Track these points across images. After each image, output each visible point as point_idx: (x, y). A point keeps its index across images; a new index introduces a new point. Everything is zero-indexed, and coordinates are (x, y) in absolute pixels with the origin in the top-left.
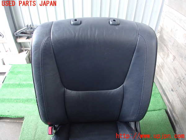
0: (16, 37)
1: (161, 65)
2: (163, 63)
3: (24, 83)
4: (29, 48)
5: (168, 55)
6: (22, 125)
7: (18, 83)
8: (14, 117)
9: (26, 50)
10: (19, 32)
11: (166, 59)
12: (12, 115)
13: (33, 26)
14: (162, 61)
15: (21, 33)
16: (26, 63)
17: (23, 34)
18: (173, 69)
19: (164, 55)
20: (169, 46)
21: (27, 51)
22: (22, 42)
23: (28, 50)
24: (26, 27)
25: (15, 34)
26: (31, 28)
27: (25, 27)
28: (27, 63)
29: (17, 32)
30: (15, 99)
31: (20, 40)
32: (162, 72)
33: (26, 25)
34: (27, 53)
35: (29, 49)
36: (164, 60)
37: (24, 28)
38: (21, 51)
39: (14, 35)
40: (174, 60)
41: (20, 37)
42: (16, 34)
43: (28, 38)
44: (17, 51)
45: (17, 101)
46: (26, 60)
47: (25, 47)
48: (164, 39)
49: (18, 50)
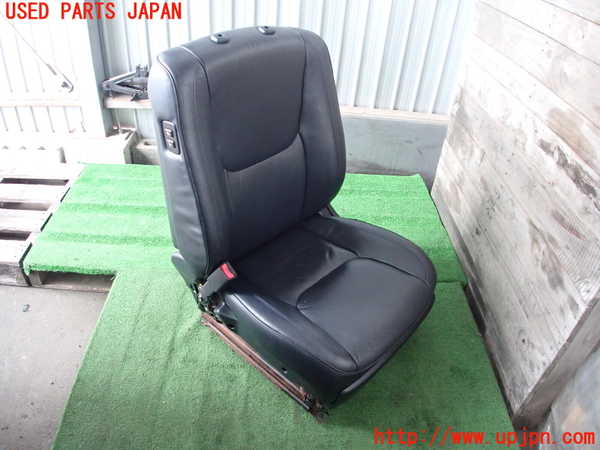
0: (105, 94)
2: (462, 173)
3: (118, 204)
4: (133, 127)
5: (472, 152)
6: (105, 299)
7: (102, 203)
8: (91, 273)
9: (124, 131)
10: (116, 81)
11: (469, 160)
12: (86, 268)
14: (461, 167)
15: (119, 84)
16: (123, 162)
17: (125, 88)
18: (479, 181)
19: (464, 153)
20: (475, 130)
21: (127, 134)
22: (118, 109)
23: (131, 132)
24: (134, 71)
25: (104, 85)
26: (147, 75)
27: (131, 70)
28: (127, 163)
29: (111, 80)
30: (95, 237)
31: (114, 103)
32: (460, 194)
33: (135, 64)
34: (127, 138)
35: (134, 130)
36: (464, 167)
38: (111, 132)
39: (100, 88)
40: (482, 160)
41: (117, 94)
42: (108, 86)
43: (136, 98)
44: (102, 131)
45: (99, 239)
46: (125, 153)
47: (123, 124)
48: (466, 116)
49: (105, 128)
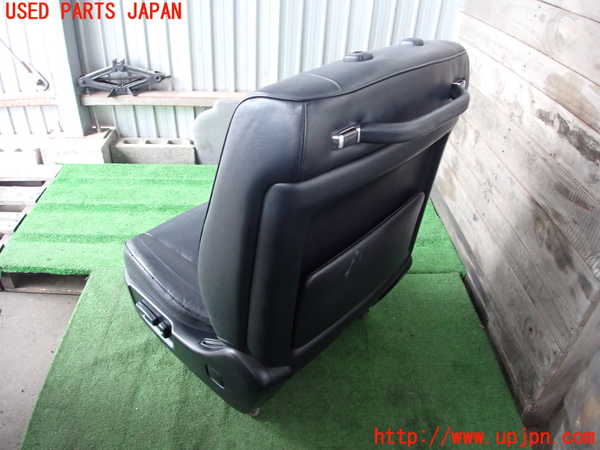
0: (82, 90)
1: (451, 165)
2: (456, 158)
3: (96, 203)
4: (113, 125)
5: (465, 133)
7: (78, 202)
9: (103, 130)
10: (92, 76)
11: (462, 143)
12: (59, 268)
13: (129, 63)
14: (455, 153)
15: (95, 80)
17: (102, 84)
18: (474, 164)
21: (106, 133)
22: (96, 107)
23: (110, 131)
24: (111, 66)
25: (80, 81)
26: (125, 69)
27: (107, 65)
28: (106, 162)
29: (87, 76)
30: (69, 236)
31: (91, 100)
32: (455, 180)
33: (111, 59)
34: (105, 137)
35: (113, 128)
36: (457, 151)
37: (106, 68)
38: (89, 131)
39: (76, 85)
40: (476, 142)
41: (95, 91)
42: (84, 83)
43: (114, 94)
45: (74, 238)
46: (103, 152)
47: (102, 123)
